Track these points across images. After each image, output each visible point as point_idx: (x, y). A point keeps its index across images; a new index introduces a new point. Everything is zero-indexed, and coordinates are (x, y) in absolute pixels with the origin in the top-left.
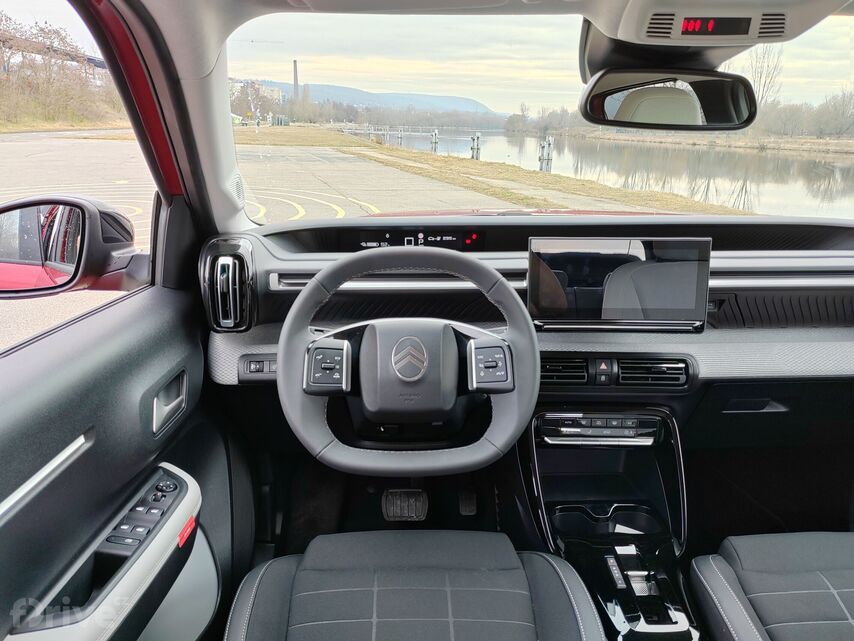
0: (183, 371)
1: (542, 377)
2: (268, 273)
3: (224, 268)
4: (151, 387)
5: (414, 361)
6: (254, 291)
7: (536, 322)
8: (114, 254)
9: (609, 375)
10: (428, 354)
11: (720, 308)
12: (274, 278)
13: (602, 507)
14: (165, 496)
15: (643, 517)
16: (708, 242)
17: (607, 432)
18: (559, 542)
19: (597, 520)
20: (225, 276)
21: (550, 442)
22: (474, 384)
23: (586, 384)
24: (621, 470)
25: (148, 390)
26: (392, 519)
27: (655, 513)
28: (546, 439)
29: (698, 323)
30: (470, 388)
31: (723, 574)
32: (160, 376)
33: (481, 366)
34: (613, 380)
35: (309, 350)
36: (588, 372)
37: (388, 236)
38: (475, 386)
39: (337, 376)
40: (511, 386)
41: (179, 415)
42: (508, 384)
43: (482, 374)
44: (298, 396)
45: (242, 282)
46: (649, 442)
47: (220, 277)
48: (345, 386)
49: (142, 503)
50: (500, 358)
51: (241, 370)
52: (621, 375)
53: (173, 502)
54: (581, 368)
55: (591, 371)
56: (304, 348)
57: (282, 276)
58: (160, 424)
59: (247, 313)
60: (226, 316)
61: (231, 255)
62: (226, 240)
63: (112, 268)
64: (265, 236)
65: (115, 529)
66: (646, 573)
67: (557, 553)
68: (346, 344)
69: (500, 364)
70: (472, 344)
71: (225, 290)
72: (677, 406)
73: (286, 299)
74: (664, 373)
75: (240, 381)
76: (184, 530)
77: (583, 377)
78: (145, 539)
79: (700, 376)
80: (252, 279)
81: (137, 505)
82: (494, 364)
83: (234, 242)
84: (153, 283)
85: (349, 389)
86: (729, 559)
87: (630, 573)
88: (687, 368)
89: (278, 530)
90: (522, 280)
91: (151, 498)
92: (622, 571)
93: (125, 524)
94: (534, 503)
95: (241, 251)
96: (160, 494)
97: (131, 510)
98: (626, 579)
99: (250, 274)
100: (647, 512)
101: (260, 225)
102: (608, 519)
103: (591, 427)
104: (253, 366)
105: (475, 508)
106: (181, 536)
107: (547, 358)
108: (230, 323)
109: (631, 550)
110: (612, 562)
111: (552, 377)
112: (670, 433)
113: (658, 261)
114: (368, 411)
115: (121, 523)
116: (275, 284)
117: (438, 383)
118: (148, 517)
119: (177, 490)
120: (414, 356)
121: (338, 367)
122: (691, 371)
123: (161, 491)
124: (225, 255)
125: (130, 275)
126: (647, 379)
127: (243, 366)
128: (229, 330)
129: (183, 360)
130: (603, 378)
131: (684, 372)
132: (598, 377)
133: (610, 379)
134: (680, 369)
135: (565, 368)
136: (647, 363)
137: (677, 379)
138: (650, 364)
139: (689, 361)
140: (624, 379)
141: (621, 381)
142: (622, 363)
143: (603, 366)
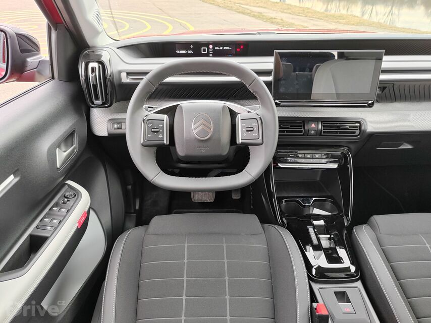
0: (74, 131)
1: (279, 131)
2: (120, 72)
3: (93, 70)
4: (54, 143)
5: (205, 128)
6: (112, 83)
7: (277, 101)
8: (29, 60)
9: (316, 131)
10: (213, 123)
11: (382, 92)
12: (124, 75)
13: (307, 199)
14: (69, 201)
15: (328, 205)
16: (382, 52)
17: (312, 161)
18: (284, 219)
19: (304, 206)
20: (94, 74)
21: (281, 166)
22: (240, 140)
23: (303, 135)
24: (318, 179)
25: (52, 145)
26: (197, 201)
27: (335, 203)
28: (279, 164)
29: (370, 102)
30: (237, 142)
31: (369, 236)
32: (59, 136)
33: (245, 130)
34: (319, 133)
35: (144, 120)
36: (304, 129)
37: (192, 47)
38: (240, 142)
39: (161, 136)
40: (261, 142)
41: (73, 156)
42: (260, 141)
43: (245, 134)
44: (139, 147)
45: (105, 78)
46: (335, 166)
47: (91, 75)
48: (166, 141)
49: (56, 205)
50: (255, 126)
51: (109, 129)
52: (323, 131)
53: (74, 203)
54: (301, 126)
55: (306, 128)
56: (141, 120)
57: (129, 74)
58: (61, 163)
59: (109, 97)
60: (97, 98)
61: (97, 62)
62: (93, 52)
63: (28, 68)
64: (118, 48)
65: (41, 221)
66: (329, 236)
67: (283, 225)
68: (165, 117)
69: (255, 129)
70: (239, 117)
71: (95, 83)
72: (352, 147)
73: (132, 87)
74: (347, 129)
75: (109, 134)
76: (81, 218)
77: (301, 132)
78: (58, 226)
79: (367, 131)
80: (110, 76)
81: (53, 207)
82: (252, 129)
83: (99, 53)
84: (53, 78)
85: (168, 143)
86: (373, 227)
87: (320, 236)
88: (360, 127)
89: (137, 207)
90: (269, 76)
91: (61, 202)
92: (316, 235)
93: (47, 218)
94: (271, 195)
95: (103, 59)
96: (66, 200)
97: (50, 210)
98: (318, 239)
99: (109, 73)
100: (331, 202)
101: (117, 40)
102: (310, 206)
103: (304, 158)
104: (116, 126)
105: (240, 195)
106: (79, 222)
107: (282, 121)
108: (100, 102)
109: (321, 222)
110: (311, 230)
111: (284, 131)
112: (346, 161)
113: (346, 60)
114: (180, 156)
115: (44, 217)
116: (125, 79)
117: (219, 140)
118: (59, 213)
119: (76, 197)
120: (204, 125)
121: (161, 131)
122: (363, 128)
123: (67, 198)
124: (94, 62)
125: (39, 72)
126: (337, 132)
127: (110, 126)
128: (100, 106)
129: (73, 124)
130: (313, 132)
131: (358, 128)
132: (310, 131)
133: (316, 133)
134: (356, 127)
135: (291, 126)
136: (337, 124)
137: (354, 133)
138: (340, 124)
139: (362, 122)
140: (324, 132)
141: (323, 134)
142: (324, 124)
143: (313, 125)
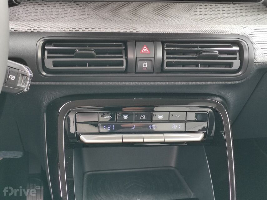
9: (152, 61)
21: (86, 141)
23: (126, 72)
24: (173, 164)
28: (82, 137)
36: (126, 55)
46: (199, 137)
52: (166, 61)
55: (131, 56)
72: (230, 96)
74: (215, 57)
77: (121, 64)
79: (256, 61)
88: (241, 52)
122: (246, 55)
126: (197, 65)
130: (145, 64)
131: (238, 56)
132: (139, 63)
133: (153, 66)
134: (234, 53)
135: (98, 52)
136: (196, 47)
137: (231, 65)
138: (200, 47)
139: (244, 43)
140: (169, 65)
141: (166, 68)
142: (167, 46)
143: (145, 50)
